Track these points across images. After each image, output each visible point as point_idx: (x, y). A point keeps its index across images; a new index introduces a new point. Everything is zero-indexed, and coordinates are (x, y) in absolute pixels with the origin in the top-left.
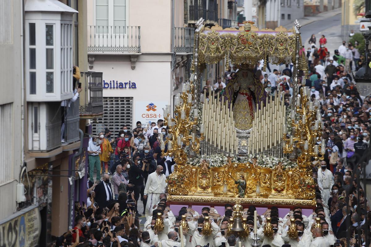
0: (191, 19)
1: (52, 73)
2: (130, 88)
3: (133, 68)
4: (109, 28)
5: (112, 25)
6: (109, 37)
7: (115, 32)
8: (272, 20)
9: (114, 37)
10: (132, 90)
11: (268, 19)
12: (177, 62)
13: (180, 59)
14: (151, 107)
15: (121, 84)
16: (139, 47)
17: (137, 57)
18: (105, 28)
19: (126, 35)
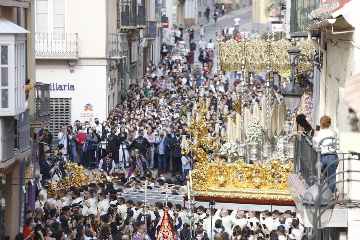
0: (123, 25)
1: (7, 90)
2: (68, 89)
3: (72, 71)
4: (49, 34)
5: (52, 32)
6: (49, 43)
7: (54, 38)
8: (190, 17)
9: (53, 43)
10: (70, 91)
11: (186, 17)
12: (112, 65)
13: (114, 63)
14: (88, 107)
15: (60, 86)
16: (77, 52)
17: (75, 61)
18: (46, 34)
19: (65, 41)
